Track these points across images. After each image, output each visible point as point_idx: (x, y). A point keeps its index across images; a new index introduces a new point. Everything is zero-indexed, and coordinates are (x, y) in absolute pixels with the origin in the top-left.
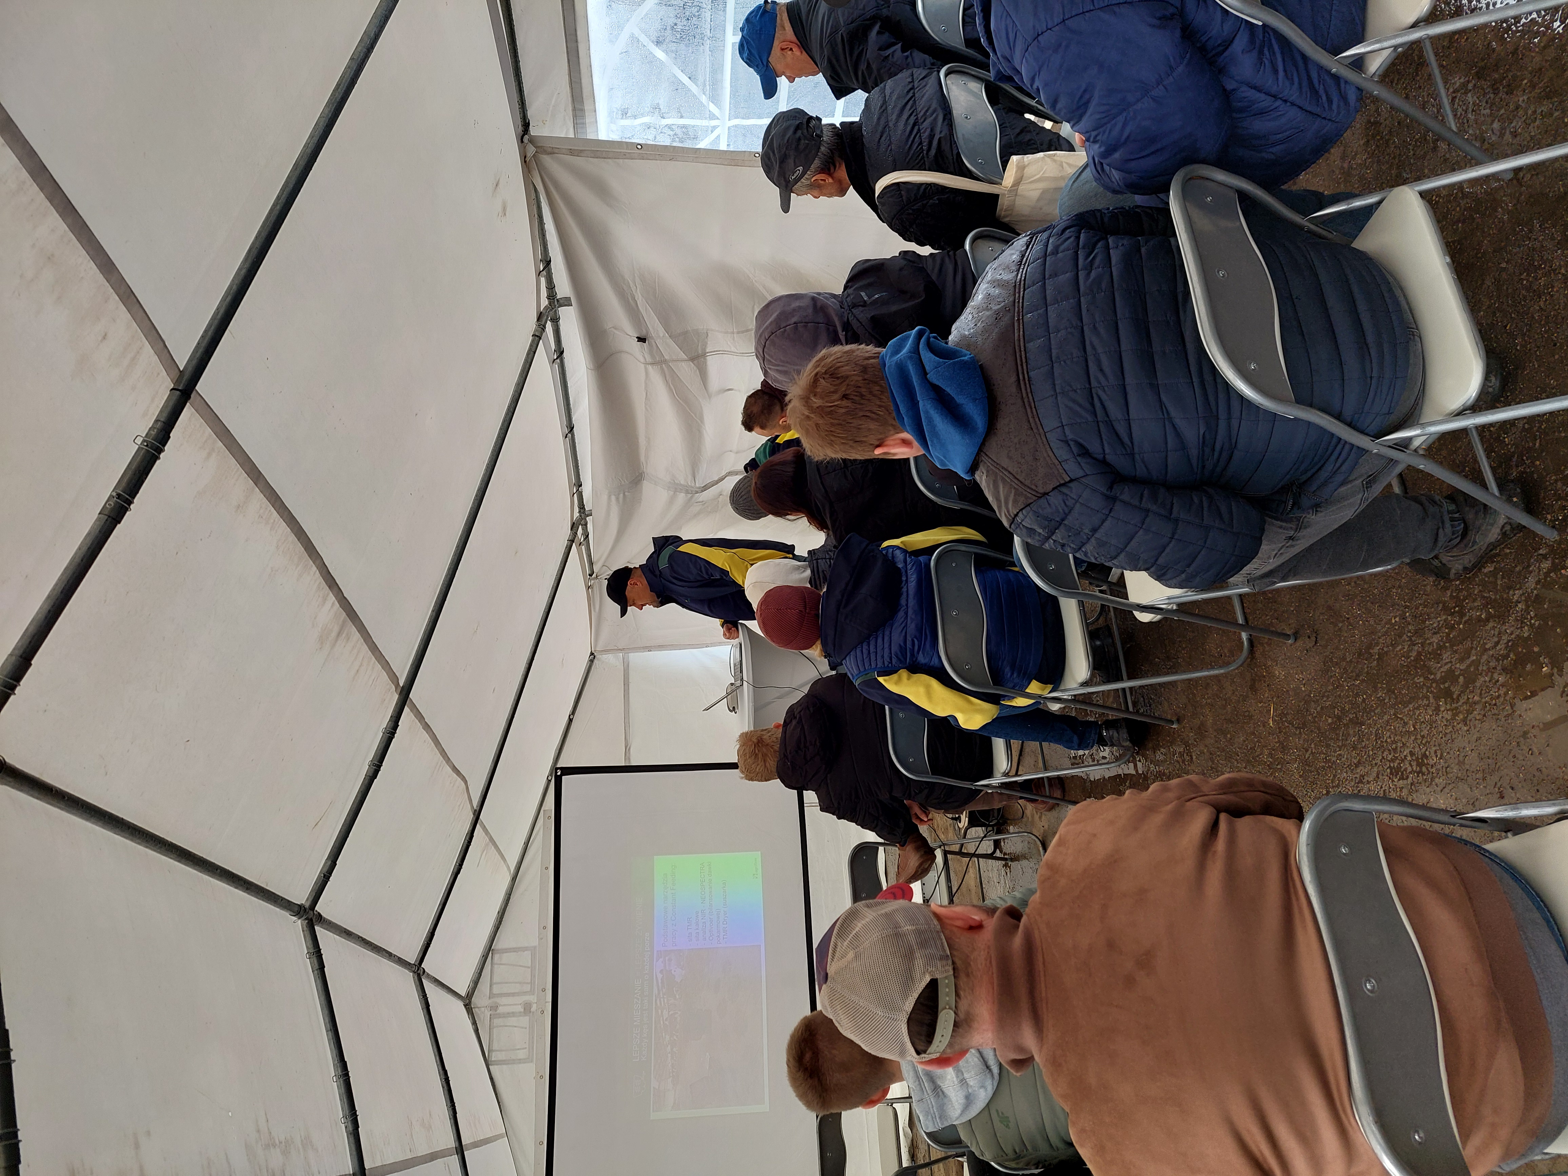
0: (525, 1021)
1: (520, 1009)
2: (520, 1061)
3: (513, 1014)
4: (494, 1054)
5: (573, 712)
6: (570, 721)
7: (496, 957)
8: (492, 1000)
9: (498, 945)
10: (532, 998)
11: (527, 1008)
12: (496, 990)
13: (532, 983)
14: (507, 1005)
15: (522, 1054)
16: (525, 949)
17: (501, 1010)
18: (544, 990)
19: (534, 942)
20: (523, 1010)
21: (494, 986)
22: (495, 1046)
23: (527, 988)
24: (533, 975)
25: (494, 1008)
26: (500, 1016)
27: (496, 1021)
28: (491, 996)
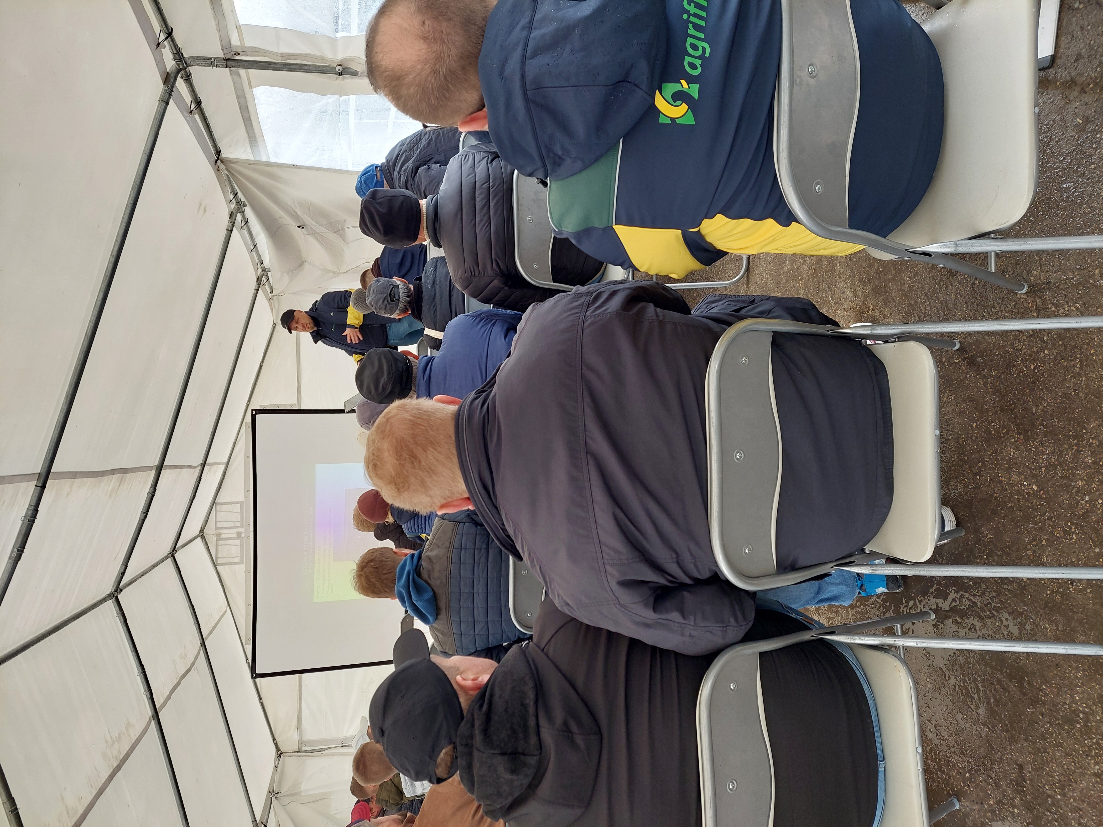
0: (238, 542)
1: (235, 536)
2: (236, 563)
3: (230, 539)
4: (219, 560)
5: (262, 362)
6: (261, 367)
7: (218, 507)
8: (217, 531)
9: (219, 500)
10: (243, 530)
11: (239, 535)
12: (219, 525)
13: (242, 521)
14: (225, 534)
15: (237, 560)
16: (237, 503)
17: (222, 536)
18: (249, 525)
19: (242, 499)
20: (236, 536)
21: (218, 523)
22: (220, 555)
23: (239, 524)
24: (242, 518)
25: (218, 535)
26: (222, 539)
27: (220, 542)
28: (217, 528)
